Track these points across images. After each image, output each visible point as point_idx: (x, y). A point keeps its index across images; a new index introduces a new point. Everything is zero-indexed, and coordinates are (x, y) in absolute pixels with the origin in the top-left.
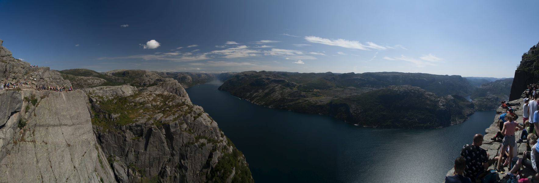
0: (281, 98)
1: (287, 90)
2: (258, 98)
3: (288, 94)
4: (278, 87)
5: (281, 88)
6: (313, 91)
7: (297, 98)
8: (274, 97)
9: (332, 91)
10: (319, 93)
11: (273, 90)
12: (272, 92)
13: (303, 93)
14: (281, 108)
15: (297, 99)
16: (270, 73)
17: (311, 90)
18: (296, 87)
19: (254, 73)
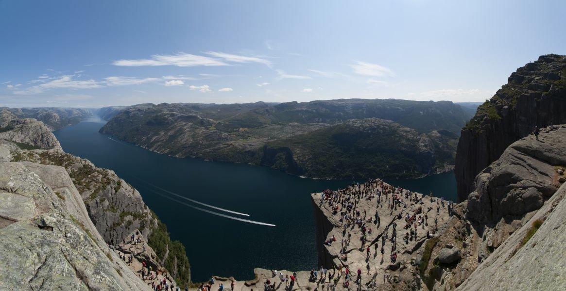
0: (193, 143)
1: (202, 130)
2: (159, 143)
3: (203, 137)
4: (187, 127)
5: (191, 127)
6: (238, 131)
7: (215, 142)
8: (183, 141)
9: (266, 130)
10: (247, 133)
11: (181, 131)
12: (181, 134)
13: (224, 135)
14: (194, 157)
15: (216, 144)
16: (175, 106)
17: (235, 130)
18: (214, 125)
19: (151, 107)
